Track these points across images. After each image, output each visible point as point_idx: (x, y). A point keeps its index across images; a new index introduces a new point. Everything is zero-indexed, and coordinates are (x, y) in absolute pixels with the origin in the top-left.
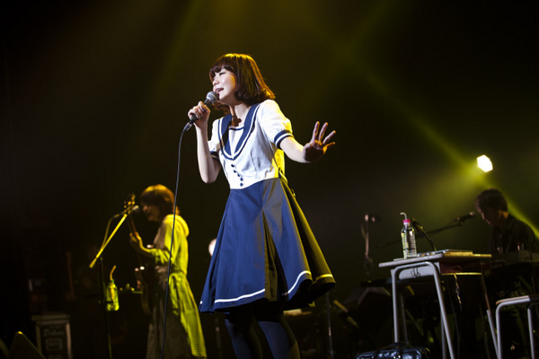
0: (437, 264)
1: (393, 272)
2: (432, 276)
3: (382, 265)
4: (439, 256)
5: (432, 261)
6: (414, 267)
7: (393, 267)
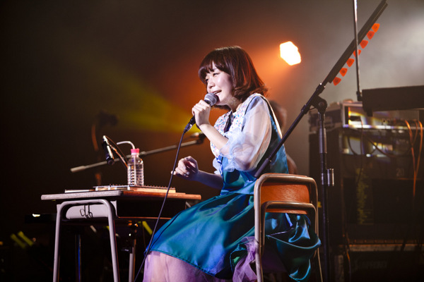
0: (114, 203)
1: (59, 207)
2: (107, 218)
3: (45, 197)
4: (116, 193)
5: (109, 199)
6: (85, 204)
7: (60, 201)
